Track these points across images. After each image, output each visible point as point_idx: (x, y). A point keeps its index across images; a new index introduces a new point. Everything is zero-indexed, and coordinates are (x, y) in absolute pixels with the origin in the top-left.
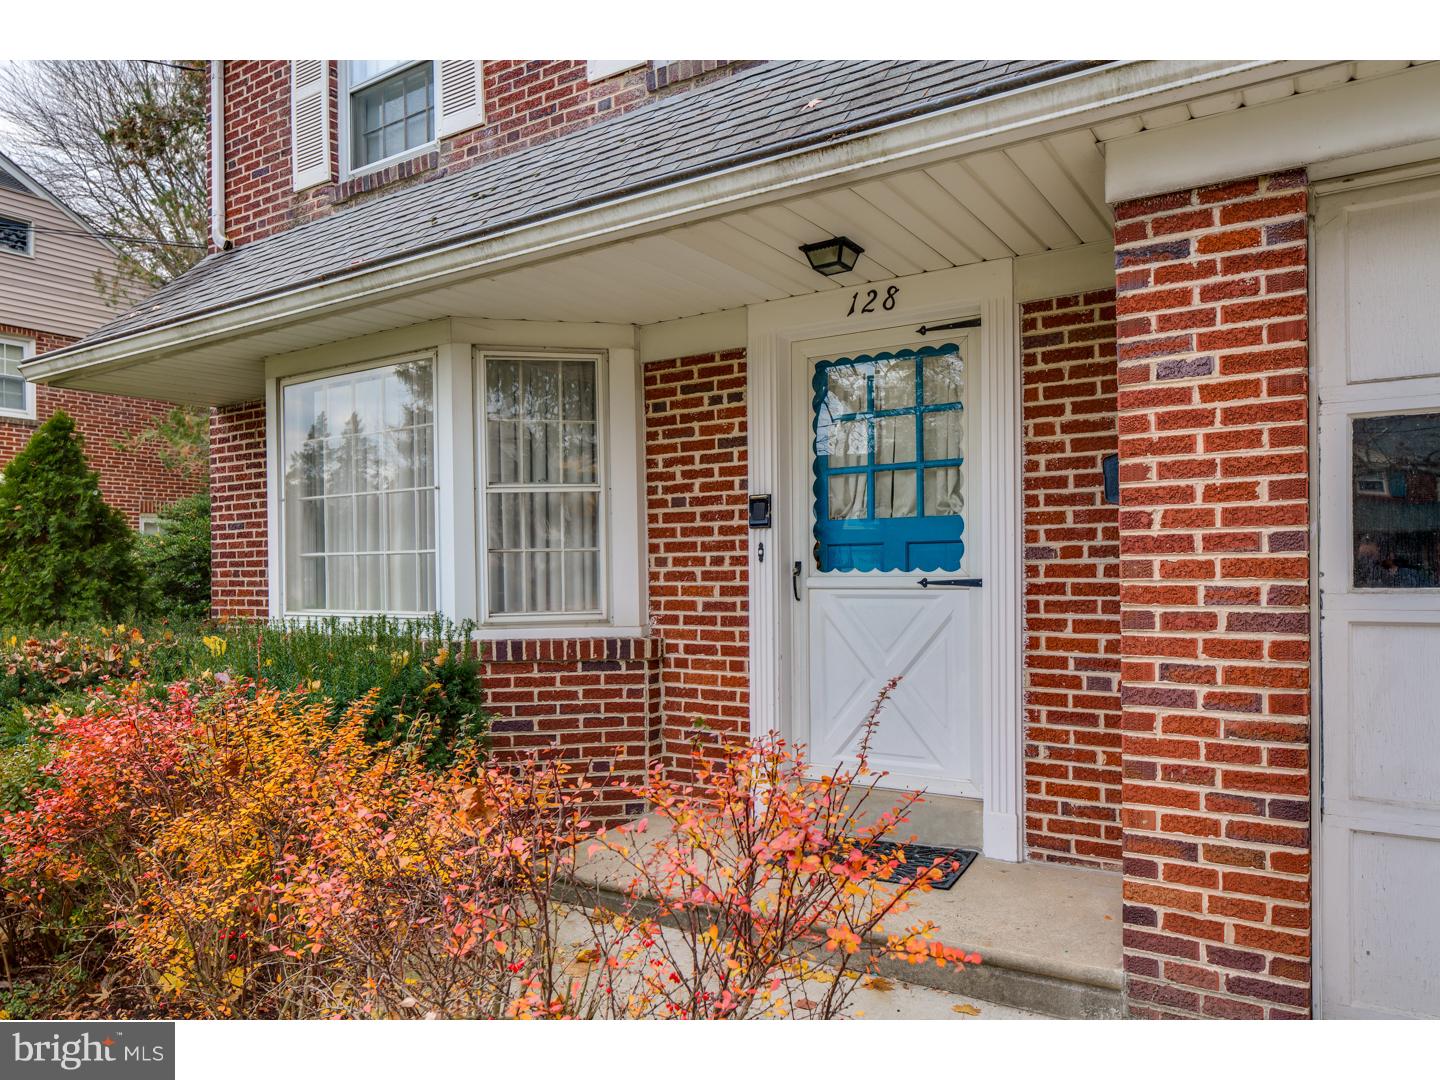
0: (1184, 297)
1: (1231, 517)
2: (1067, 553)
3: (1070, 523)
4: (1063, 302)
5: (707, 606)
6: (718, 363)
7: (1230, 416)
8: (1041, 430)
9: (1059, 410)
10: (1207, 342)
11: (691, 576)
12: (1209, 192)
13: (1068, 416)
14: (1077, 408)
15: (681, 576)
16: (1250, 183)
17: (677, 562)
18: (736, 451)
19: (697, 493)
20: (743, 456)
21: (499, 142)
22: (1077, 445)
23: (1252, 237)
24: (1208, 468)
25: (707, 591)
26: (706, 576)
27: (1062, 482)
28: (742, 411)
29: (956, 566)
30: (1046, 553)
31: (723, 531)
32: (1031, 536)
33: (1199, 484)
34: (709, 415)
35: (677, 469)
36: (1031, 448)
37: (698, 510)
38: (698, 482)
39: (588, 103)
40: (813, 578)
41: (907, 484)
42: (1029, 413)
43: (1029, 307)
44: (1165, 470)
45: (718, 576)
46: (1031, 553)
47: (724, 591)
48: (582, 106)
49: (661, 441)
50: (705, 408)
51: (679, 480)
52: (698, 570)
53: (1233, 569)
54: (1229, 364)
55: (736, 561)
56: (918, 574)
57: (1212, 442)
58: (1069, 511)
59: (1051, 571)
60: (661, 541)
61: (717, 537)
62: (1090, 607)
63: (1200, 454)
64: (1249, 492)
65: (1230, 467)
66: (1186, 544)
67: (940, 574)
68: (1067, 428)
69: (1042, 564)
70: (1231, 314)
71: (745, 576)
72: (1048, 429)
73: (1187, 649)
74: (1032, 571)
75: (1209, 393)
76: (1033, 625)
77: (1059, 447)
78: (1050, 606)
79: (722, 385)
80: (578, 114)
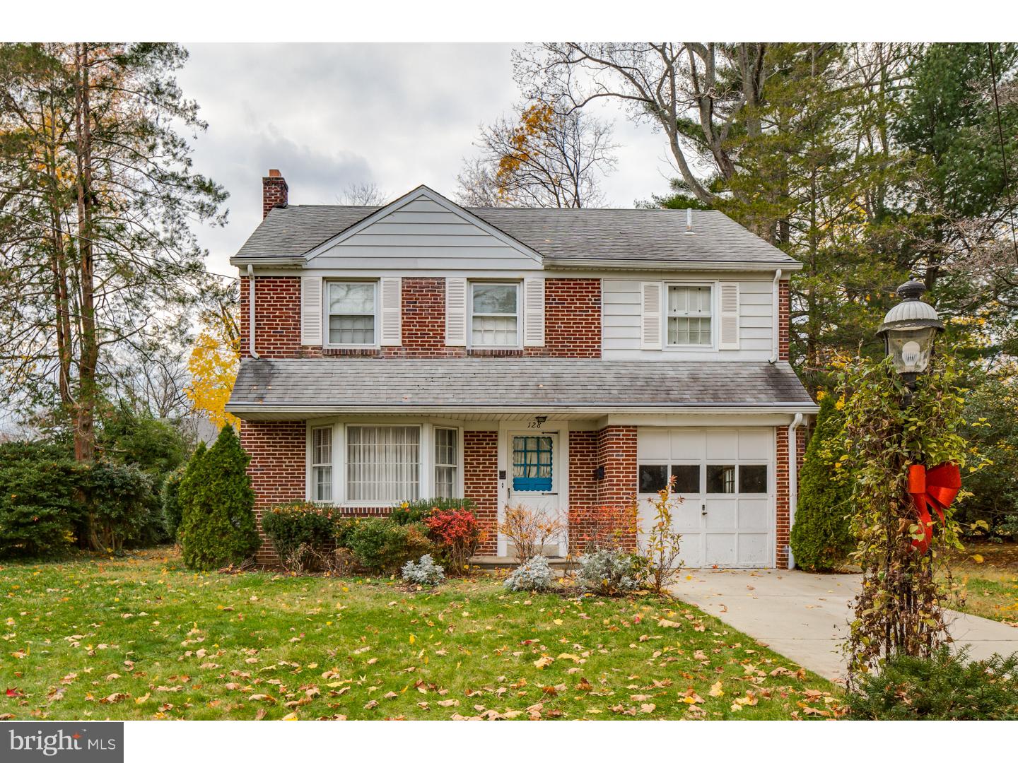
0: (619, 443)
1: (626, 481)
2: (578, 487)
3: (579, 481)
4: (578, 432)
5: (484, 500)
6: (488, 434)
7: (626, 464)
8: (573, 460)
9: (577, 456)
10: (623, 451)
11: (479, 492)
12: (624, 427)
13: (579, 457)
14: (581, 456)
15: (475, 492)
16: (629, 427)
17: (474, 488)
18: (494, 458)
19: (481, 469)
20: (496, 460)
21: (408, 354)
22: (581, 464)
23: (629, 435)
24: (623, 472)
25: (484, 496)
26: (484, 492)
27: (577, 472)
28: (496, 448)
29: (550, 490)
30: (574, 487)
31: (489, 479)
32: (570, 483)
33: (621, 475)
34: (485, 448)
35: (475, 462)
36: (571, 464)
37: (482, 473)
38: (481, 466)
39: (444, 351)
40: (513, 492)
41: (534, 470)
42: (570, 456)
43: (570, 432)
44: (616, 472)
45: (487, 492)
46: (570, 487)
47: (489, 496)
48: (442, 352)
49: (469, 453)
50: (484, 446)
51: (475, 465)
52: (481, 490)
53: (626, 489)
54: (626, 456)
55: (493, 488)
56: (541, 492)
57: (624, 468)
58: (579, 478)
59: (575, 491)
60: (469, 482)
61: (487, 481)
62: (583, 499)
63: (622, 470)
64: (629, 477)
65: (626, 473)
66: (619, 485)
67: (546, 492)
68: (579, 460)
69: (573, 490)
70: (627, 447)
71: (496, 492)
72: (574, 460)
73: (619, 503)
74: (571, 491)
75: (623, 460)
76: (571, 503)
77: (577, 464)
78: (574, 499)
79: (490, 440)
80: (440, 354)
